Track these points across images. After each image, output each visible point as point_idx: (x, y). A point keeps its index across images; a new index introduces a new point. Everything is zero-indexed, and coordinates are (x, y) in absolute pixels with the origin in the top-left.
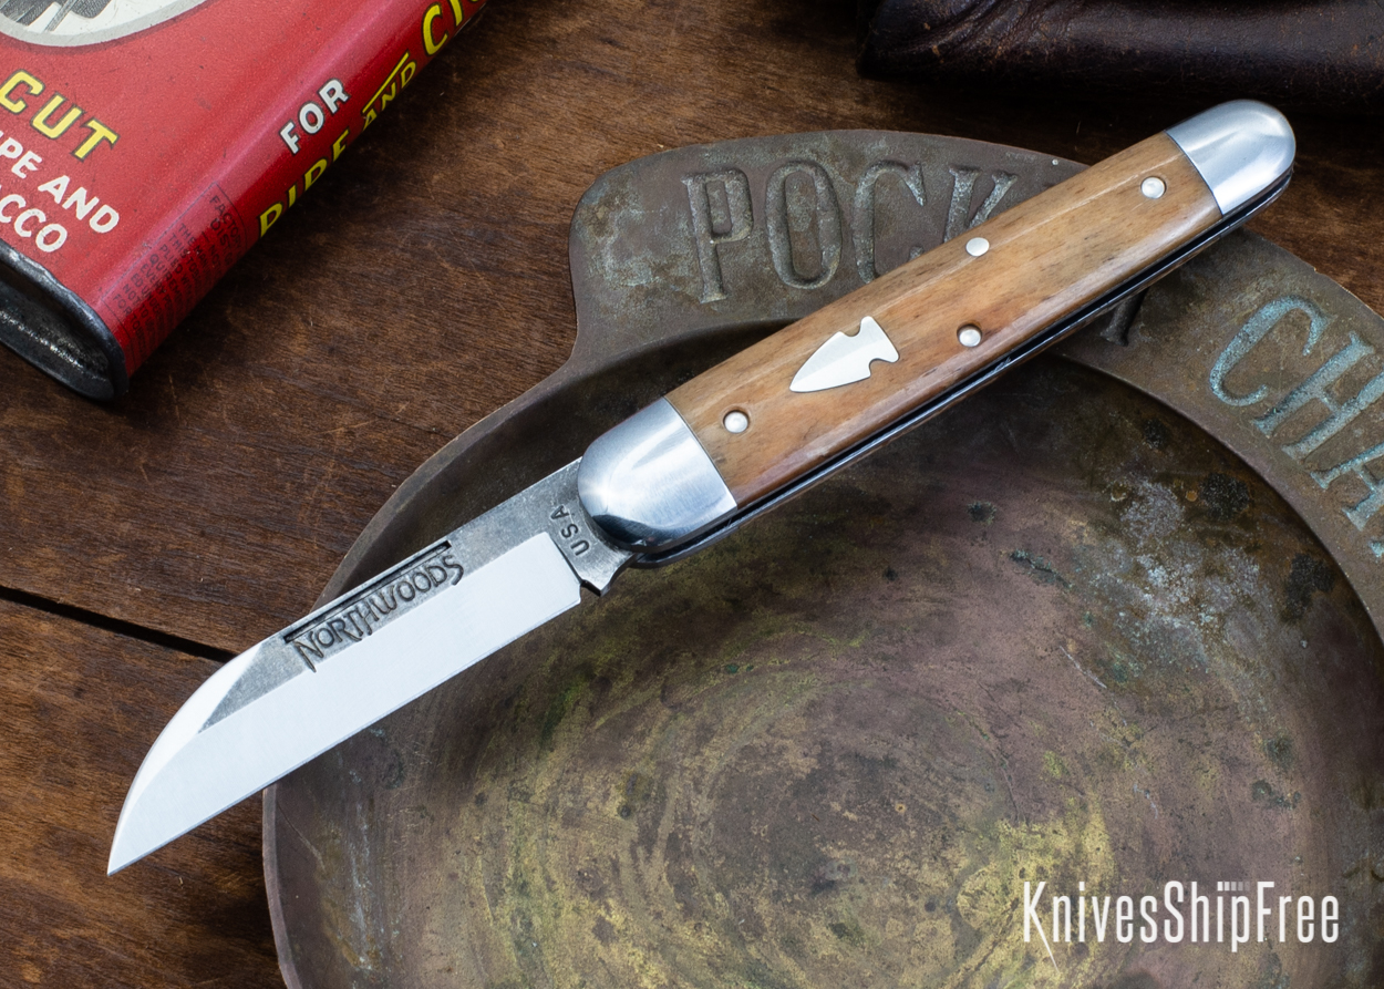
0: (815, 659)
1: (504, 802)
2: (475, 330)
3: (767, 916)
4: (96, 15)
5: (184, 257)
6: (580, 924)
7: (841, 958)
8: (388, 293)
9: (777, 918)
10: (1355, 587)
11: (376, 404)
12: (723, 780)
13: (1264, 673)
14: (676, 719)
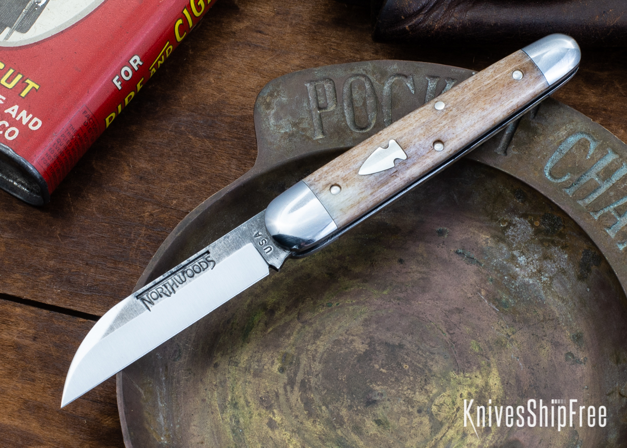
0: (367, 300)
1: (226, 366)
2: (205, 166)
3: (346, 416)
4: (27, 32)
5: (72, 139)
6: (261, 421)
7: (379, 435)
8: (165, 151)
9: (350, 417)
10: (610, 264)
11: (162, 201)
12: (325, 355)
13: (571, 303)
14: (304, 328)
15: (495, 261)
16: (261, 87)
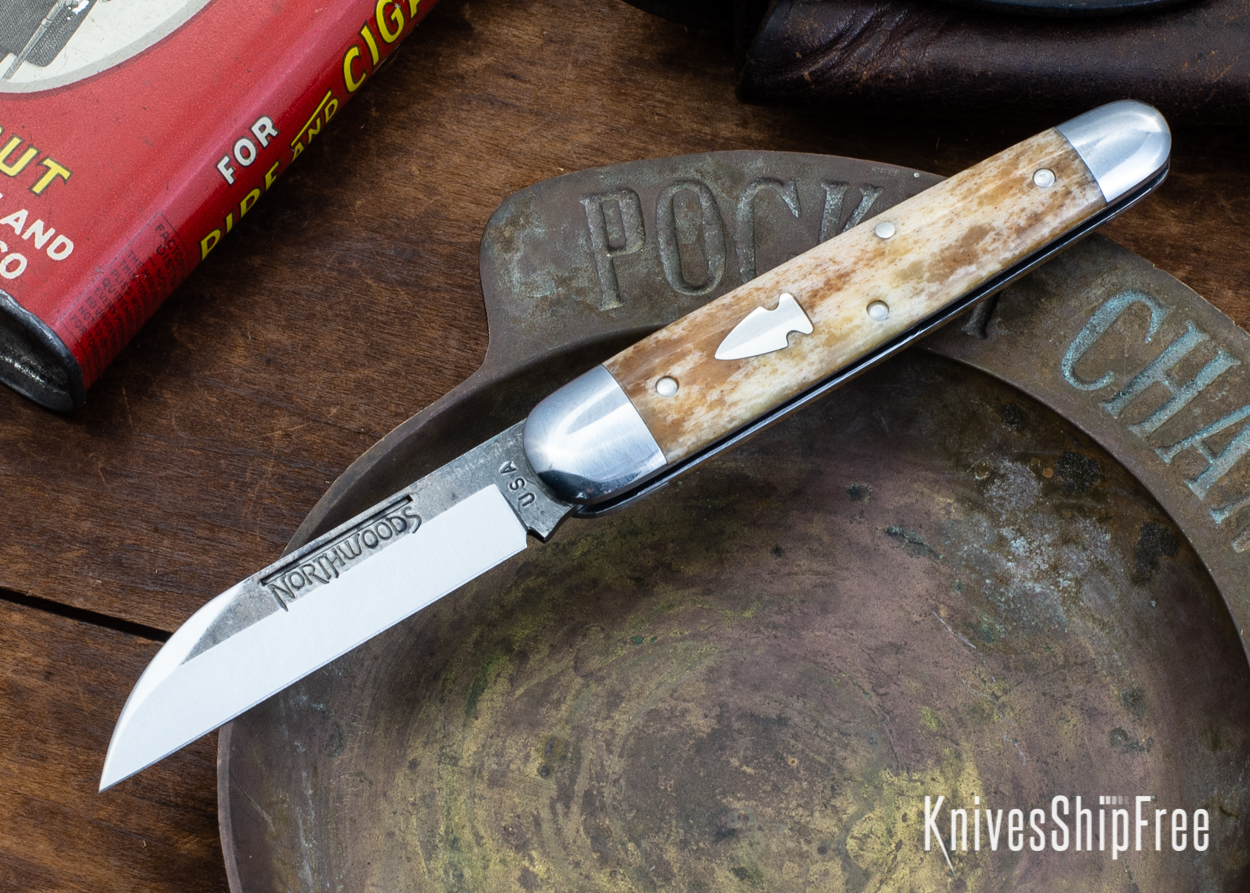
0: (712, 629)
1: (435, 766)
2: (398, 340)
3: (675, 862)
4: (48, 64)
5: (134, 280)
6: (507, 874)
8: (318, 308)
9: (684, 864)
10: (1198, 551)
11: (309, 409)
12: (632, 740)
13: (1118, 631)
14: (588, 687)
15: (966, 548)
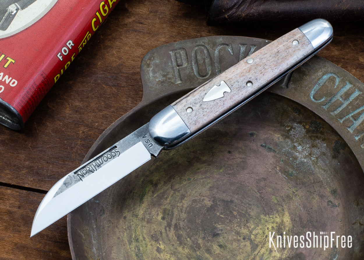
0: (211, 175)
1: (131, 218)
2: (113, 102)
3: (201, 244)
4: (6, 30)
5: (35, 91)
6: (153, 248)
7: (221, 253)
8: (90, 95)
9: (204, 244)
10: (351, 148)
11: (89, 124)
12: (188, 208)
13: (329, 172)
14: (175, 193)
15: (284, 149)
16: (144, 55)
